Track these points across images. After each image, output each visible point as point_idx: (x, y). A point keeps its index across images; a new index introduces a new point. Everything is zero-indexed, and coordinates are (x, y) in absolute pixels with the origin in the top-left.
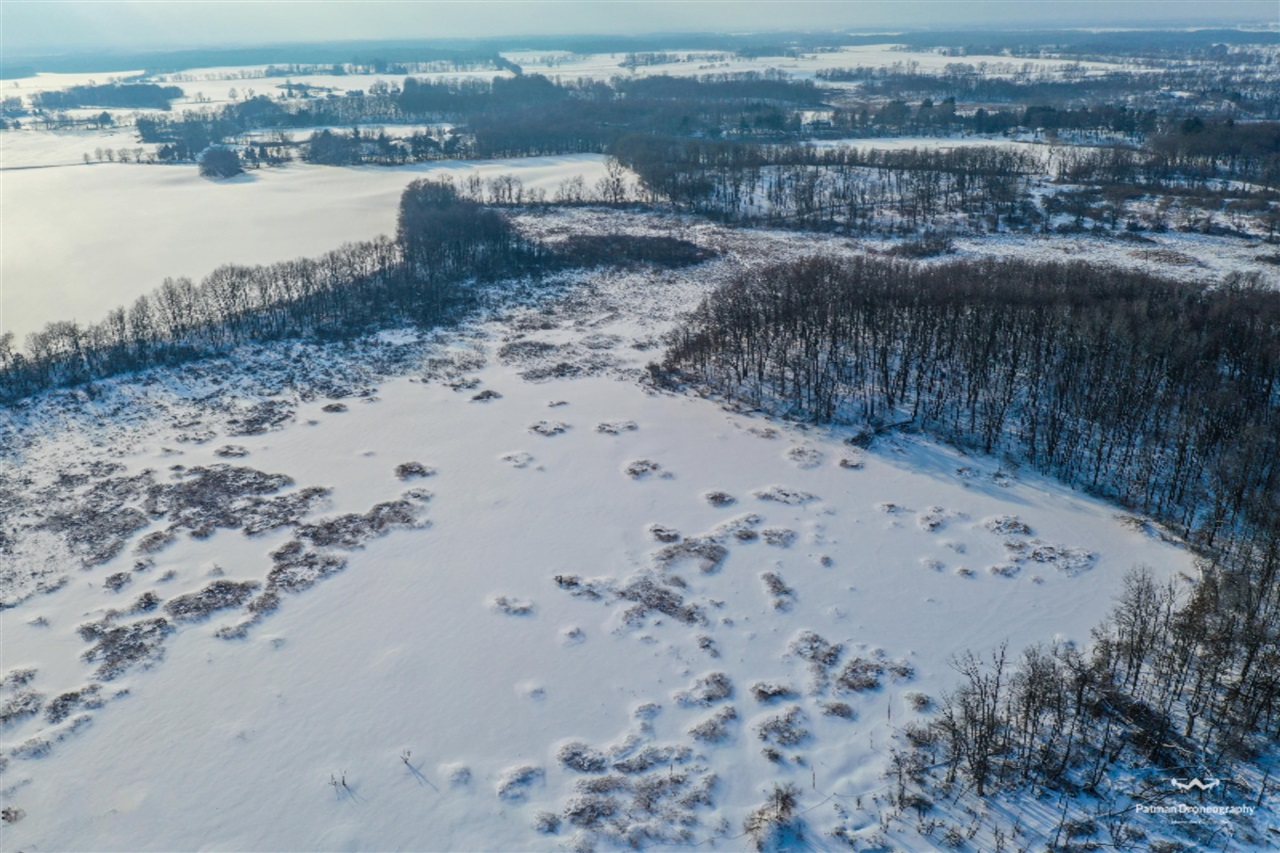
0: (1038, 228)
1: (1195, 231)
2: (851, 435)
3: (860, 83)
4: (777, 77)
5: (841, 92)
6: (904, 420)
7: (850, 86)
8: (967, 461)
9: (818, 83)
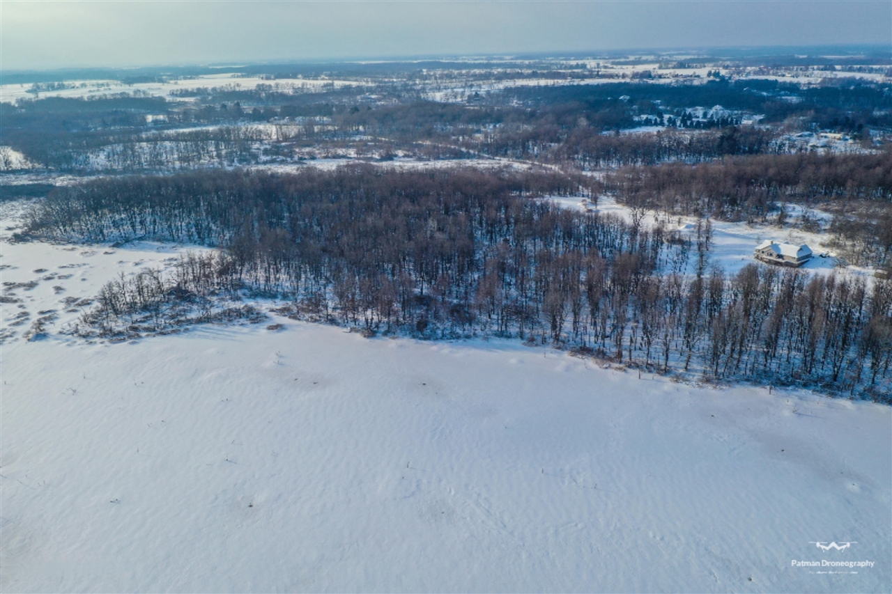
0: (253, 162)
1: (329, 158)
2: (112, 244)
3: (199, 98)
4: (142, 96)
5: (185, 103)
6: (140, 236)
7: (192, 99)
8: (163, 245)
9: (168, 99)
